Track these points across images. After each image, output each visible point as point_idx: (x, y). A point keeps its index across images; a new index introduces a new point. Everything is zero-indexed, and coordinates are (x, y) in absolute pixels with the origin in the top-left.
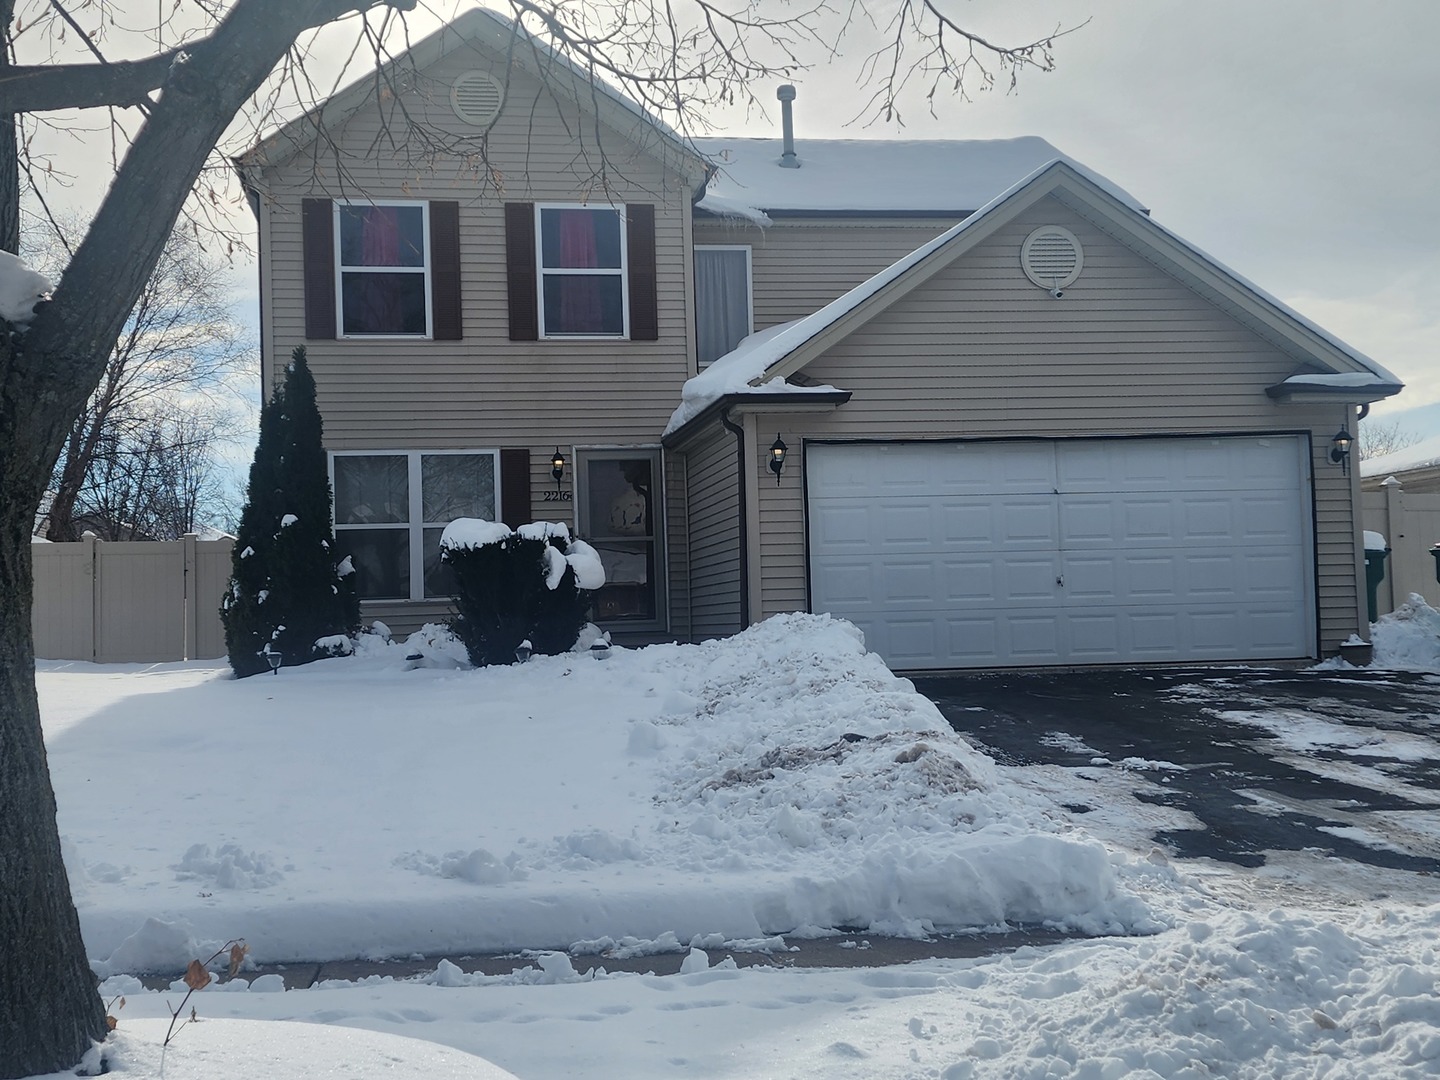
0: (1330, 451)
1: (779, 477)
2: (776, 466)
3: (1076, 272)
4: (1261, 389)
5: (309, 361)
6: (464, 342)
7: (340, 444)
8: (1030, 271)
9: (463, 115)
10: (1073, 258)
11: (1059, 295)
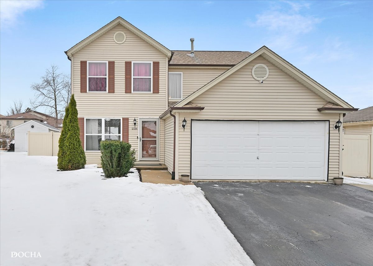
0: (334, 126)
1: (184, 129)
2: (184, 126)
3: (267, 76)
4: (316, 109)
5: (75, 97)
6: (115, 93)
7: (87, 116)
8: (254, 76)
9: (116, 41)
10: (266, 72)
11: (262, 82)
